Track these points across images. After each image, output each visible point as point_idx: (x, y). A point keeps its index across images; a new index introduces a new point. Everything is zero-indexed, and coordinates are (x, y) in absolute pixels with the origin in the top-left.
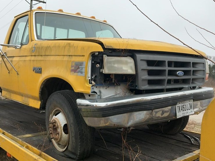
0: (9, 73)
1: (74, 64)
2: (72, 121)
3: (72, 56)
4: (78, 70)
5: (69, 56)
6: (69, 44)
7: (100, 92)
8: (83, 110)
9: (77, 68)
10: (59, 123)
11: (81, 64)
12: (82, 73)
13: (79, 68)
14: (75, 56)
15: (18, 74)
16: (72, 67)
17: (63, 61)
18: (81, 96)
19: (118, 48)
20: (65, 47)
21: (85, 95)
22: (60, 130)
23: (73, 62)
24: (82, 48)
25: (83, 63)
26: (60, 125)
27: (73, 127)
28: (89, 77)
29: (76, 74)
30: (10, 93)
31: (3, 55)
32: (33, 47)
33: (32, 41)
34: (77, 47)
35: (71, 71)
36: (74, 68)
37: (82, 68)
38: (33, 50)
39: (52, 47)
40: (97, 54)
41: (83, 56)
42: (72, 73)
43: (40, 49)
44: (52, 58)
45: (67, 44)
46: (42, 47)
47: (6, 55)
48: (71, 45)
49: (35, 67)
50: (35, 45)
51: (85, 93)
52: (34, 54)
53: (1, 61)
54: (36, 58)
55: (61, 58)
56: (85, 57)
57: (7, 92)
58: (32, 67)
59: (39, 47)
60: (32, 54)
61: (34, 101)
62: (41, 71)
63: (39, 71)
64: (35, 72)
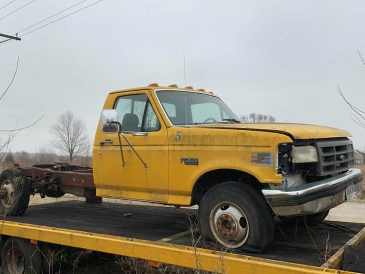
0: (123, 165)
1: (256, 155)
2: (255, 213)
3: (250, 146)
4: (263, 160)
5: (246, 146)
6: (243, 134)
7: (286, 181)
8: (273, 200)
9: (261, 158)
10: (234, 217)
11: (268, 154)
12: (269, 163)
13: (264, 158)
14: (255, 146)
15: (146, 167)
16: (252, 157)
17: (236, 151)
18: (267, 186)
19: (304, 138)
20: (236, 137)
21: (270, 185)
22: (237, 224)
23: (253, 153)
24: (265, 139)
25: (269, 154)
26: (236, 219)
27: (257, 219)
28: (276, 167)
29: (259, 164)
30: (120, 191)
31: (104, 143)
32: (175, 135)
33: (167, 127)
34: (257, 137)
35: (253, 161)
36: (256, 159)
37: (269, 159)
38: (176, 139)
39: (214, 136)
40: (286, 144)
41: (268, 147)
42: (253, 163)
43: (190, 137)
44: (216, 148)
45: (239, 134)
46: (193, 136)
47: (112, 143)
48: (246, 135)
49: (185, 157)
50: (178, 132)
51: (272, 183)
52: (179, 143)
53: (100, 151)
54: (185, 148)
55: (233, 148)
56: (271, 148)
57: (110, 191)
58: (178, 158)
59: (188, 136)
60: (176, 143)
61: (178, 197)
62: (198, 162)
63: (194, 162)
64: (185, 164)
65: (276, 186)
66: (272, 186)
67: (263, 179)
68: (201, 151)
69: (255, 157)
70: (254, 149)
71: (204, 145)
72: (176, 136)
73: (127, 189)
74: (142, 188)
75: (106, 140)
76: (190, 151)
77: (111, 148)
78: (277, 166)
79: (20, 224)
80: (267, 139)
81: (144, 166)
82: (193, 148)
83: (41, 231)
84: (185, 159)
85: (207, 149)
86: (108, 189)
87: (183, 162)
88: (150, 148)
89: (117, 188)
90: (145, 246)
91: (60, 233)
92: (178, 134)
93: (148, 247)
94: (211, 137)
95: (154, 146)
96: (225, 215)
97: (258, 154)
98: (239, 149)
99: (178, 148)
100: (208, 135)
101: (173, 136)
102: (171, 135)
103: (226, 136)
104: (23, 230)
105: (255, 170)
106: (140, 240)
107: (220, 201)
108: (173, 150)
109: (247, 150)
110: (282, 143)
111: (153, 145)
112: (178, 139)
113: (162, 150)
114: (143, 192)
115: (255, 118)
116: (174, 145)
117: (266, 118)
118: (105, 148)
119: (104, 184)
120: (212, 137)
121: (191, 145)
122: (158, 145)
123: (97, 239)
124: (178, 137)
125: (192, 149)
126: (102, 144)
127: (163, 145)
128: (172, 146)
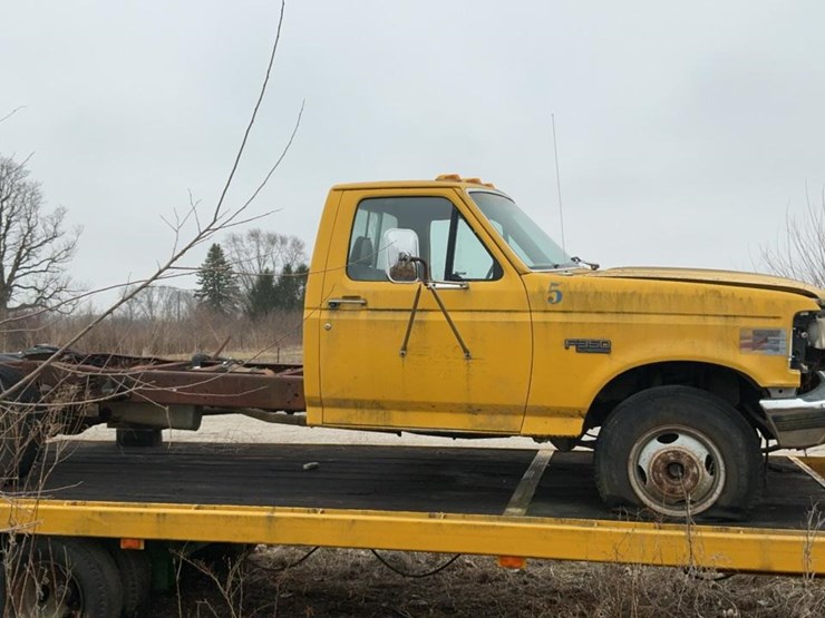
0: (402, 355)
1: (750, 333)
3: (735, 316)
4: (765, 344)
5: (727, 316)
6: (716, 292)
8: (785, 419)
9: (761, 341)
10: (693, 454)
11: (776, 333)
13: (766, 341)
15: (468, 357)
16: (742, 338)
17: (704, 326)
18: (766, 393)
20: (702, 298)
21: (770, 390)
22: (701, 470)
23: (743, 330)
24: (767, 303)
25: (778, 331)
26: (698, 459)
28: (788, 357)
30: (381, 412)
31: (339, 304)
32: (547, 289)
33: (521, 273)
34: (750, 299)
35: (743, 346)
36: (751, 341)
37: (778, 341)
38: (550, 299)
39: (647, 295)
40: (807, 314)
41: (774, 318)
42: (744, 350)
43: (587, 296)
44: (654, 320)
45: (707, 292)
46: (596, 293)
47: (363, 304)
48: (723, 295)
49: (576, 337)
50: (553, 284)
51: (774, 388)
52: (560, 306)
53: (329, 321)
54: (575, 318)
55: (695, 320)
56: (782, 321)
57: (352, 411)
58: (559, 339)
59: (581, 293)
60: (550, 307)
61: (548, 419)
62: (609, 349)
63: (601, 347)
64: (577, 351)
65: (782, 391)
66: (773, 394)
67: (765, 378)
68: (617, 324)
69: (749, 338)
70: (744, 323)
71: (624, 313)
72: (550, 292)
73: (404, 407)
74: (454, 405)
75: (345, 298)
76: (589, 325)
77: (363, 315)
78: (791, 354)
79: (75, 504)
80: (770, 303)
81: (464, 355)
82: (596, 318)
83: (164, 515)
84: (578, 341)
85: (634, 322)
86: (349, 407)
87: (573, 348)
88: (478, 317)
89: (377, 405)
90: (494, 527)
91: (232, 517)
92: (553, 288)
93: (502, 527)
94: (640, 295)
95: (488, 314)
96: (673, 452)
97: (754, 332)
98: (711, 321)
99: (559, 318)
100: (633, 294)
101: (542, 292)
102: (536, 290)
103: (677, 296)
104: (97, 518)
105: (748, 363)
106: (467, 516)
107: (657, 425)
108: (545, 323)
109: (729, 324)
110: (799, 313)
111: (486, 311)
112: (555, 299)
113: (514, 322)
114: (451, 411)
115: (262, 239)
116: (545, 311)
117: (284, 241)
118: (344, 316)
119: (339, 396)
120: (643, 296)
121: (590, 312)
122: (503, 311)
123: (354, 521)
124: (555, 296)
125: (596, 321)
126: (334, 306)
127: (516, 311)
128: (542, 314)
